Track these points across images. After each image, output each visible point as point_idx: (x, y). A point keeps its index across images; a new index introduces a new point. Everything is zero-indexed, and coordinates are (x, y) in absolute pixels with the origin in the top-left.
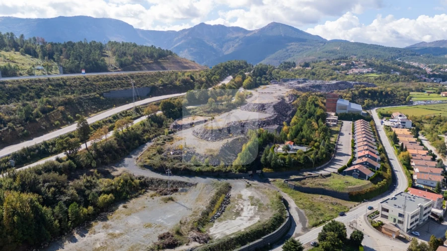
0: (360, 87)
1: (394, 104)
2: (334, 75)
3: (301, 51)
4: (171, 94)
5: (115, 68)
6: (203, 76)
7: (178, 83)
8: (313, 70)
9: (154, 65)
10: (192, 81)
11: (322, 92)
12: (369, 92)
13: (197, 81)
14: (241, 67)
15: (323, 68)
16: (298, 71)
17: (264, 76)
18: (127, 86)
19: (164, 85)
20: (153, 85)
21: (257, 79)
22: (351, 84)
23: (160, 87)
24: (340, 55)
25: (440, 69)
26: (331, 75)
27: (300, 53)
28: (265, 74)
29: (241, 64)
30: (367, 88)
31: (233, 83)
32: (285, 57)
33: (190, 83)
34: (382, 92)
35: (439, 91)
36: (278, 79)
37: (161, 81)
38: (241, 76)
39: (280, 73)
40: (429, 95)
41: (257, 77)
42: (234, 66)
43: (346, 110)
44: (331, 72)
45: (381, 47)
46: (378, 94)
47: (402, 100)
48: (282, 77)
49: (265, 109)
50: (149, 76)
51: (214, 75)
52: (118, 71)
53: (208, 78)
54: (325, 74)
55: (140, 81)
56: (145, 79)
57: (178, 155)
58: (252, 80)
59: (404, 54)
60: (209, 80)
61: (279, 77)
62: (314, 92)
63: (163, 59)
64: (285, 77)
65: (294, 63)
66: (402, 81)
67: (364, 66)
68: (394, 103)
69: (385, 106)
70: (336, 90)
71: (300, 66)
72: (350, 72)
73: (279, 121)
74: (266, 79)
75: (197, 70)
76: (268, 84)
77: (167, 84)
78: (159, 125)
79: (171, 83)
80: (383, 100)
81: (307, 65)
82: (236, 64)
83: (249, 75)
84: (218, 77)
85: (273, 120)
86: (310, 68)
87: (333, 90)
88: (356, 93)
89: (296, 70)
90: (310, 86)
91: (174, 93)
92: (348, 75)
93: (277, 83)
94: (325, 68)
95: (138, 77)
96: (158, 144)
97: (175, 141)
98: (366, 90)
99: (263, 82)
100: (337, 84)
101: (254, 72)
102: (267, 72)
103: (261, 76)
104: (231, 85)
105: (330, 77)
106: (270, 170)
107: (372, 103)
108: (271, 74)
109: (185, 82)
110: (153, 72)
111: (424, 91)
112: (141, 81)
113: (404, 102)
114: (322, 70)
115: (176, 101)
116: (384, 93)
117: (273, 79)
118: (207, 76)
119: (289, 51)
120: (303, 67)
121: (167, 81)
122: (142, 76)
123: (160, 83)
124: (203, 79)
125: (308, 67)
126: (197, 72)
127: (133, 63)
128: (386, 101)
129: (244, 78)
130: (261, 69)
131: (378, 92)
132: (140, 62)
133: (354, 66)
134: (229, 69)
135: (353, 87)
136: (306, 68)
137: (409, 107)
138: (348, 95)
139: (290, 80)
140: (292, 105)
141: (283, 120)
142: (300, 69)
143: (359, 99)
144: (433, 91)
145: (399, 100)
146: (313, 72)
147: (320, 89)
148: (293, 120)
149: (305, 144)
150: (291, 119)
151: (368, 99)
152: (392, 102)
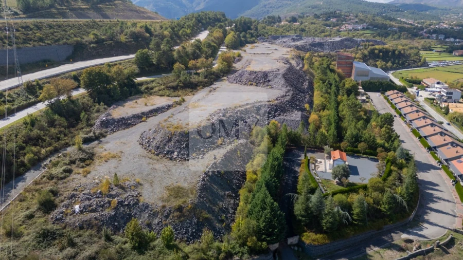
0: (369, 45)
1: (409, 66)
2: (327, 31)
3: (280, 7)
4: (112, 56)
5: (16, 14)
6: (166, 28)
7: (123, 38)
8: (302, 26)
9: (92, 12)
10: (148, 35)
11: (326, 52)
12: (380, 51)
13: (156, 36)
14: (219, 20)
15: (312, 23)
16: (284, 28)
17: (248, 31)
18: (23, 43)
19: (99, 42)
20: (77, 42)
21: (241, 35)
22: (357, 41)
23: (92, 45)
24: (325, 10)
25: (430, 25)
26: (323, 31)
27: (280, 9)
28: (250, 29)
29: (218, 16)
30: (377, 47)
31: (212, 38)
32: (263, 13)
33: (145, 39)
34: (394, 51)
35: (450, 49)
36: (267, 35)
37: (94, 34)
38: (221, 30)
39: (266, 29)
40: (440, 54)
41: (241, 33)
42: (209, 18)
43: (368, 76)
44: (322, 28)
45: (364, 3)
46: (390, 53)
47: (417, 61)
48: (269, 33)
49: (269, 81)
50: (73, 26)
51: (183, 28)
52: (20, 18)
53: (174, 31)
54: (316, 31)
55: (52, 34)
56: (65, 31)
57: (93, 215)
58: (236, 36)
59: (388, 10)
60: (175, 34)
61: (267, 33)
62: (316, 51)
63: (107, 5)
64: (273, 33)
65: (279, 18)
66: (404, 39)
67: (357, 22)
68: (409, 64)
69: (400, 69)
70: (342, 49)
71: (287, 21)
72: (343, 28)
73: (298, 103)
74: (252, 36)
75: (158, 21)
76: (255, 43)
77: (103, 40)
78: (72, 120)
79: (112, 38)
80: (397, 61)
81: (294, 20)
82: (211, 15)
83: (232, 30)
84: (189, 31)
85: (288, 101)
86: (298, 24)
87: (339, 49)
88: (366, 52)
89: (283, 26)
90: (310, 44)
91: (116, 56)
92: (340, 31)
93: (266, 41)
94: (315, 24)
95: (50, 27)
96: (51, 177)
97: (97, 161)
98: (376, 49)
99: (249, 40)
100: (342, 41)
101: (236, 26)
102: (252, 27)
103: (246, 31)
104: (209, 41)
105: (323, 34)
106: (319, 236)
107: (385, 65)
108: (257, 29)
109: (136, 36)
110: (83, 21)
111: (432, 50)
112: (56, 34)
113: (419, 64)
114: (312, 26)
115: (114, 69)
116: (396, 52)
117: (261, 36)
118: (173, 29)
119: (267, 7)
120: (290, 22)
121: (105, 35)
122: (59, 26)
123: (91, 37)
124: (166, 33)
125: (296, 22)
126: (158, 23)
127: (51, 6)
128: (400, 62)
129: (225, 34)
130: (245, 23)
131: (390, 51)
132: (65, 6)
133: (346, 21)
134: (203, 21)
135: (359, 45)
136: (294, 24)
137: (428, 70)
138: (357, 56)
139: (281, 38)
140: (304, 72)
141: (302, 101)
142: (287, 24)
143: (371, 61)
144: (442, 50)
145: (414, 61)
146: (302, 28)
147: (323, 48)
148: (317, 100)
149: (365, 153)
150: (312, 96)
151: (380, 60)
152: (407, 64)
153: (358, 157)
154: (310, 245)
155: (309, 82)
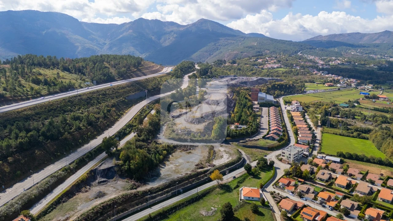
0: (272, 82)
3: (226, 45)
5: (119, 78)
11: (248, 87)
12: (278, 85)
15: (246, 64)
16: (228, 67)
18: (135, 92)
22: (266, 80)
23: (152, 90)
24: (257, 50)
25: (329, 62)
27: (226, 47)
28: (208, 73)
30: (277, 83)
32: (214, 50)
35: (324, 82)
36: (217, 76)
39: (217, 71)
40: (317, 85)
42: (186, 68)
43: (264, 100)
44: (251, 68)
45: (287, 42)
46: (284, 86)
47: (300, 90)
48: (219, 75)
52: (122, 80)
54: (247, 70)
59: (304, 47)
62: (243, 87)
64: (221, 74)
65: (225, 61)
66: (300, 75)
67: (275, 62)
69: (288, 95)
70: (257, 85)
71: (229, 63)
72: (265, 67)
73: (228, 111)
74: (209, 77)
77: (155, 88)
80: (287, 91)
81: (234, 62)
82: (186, 65)
86: (236, 65)
87: (255, 85)
88: (270, 86)
90: (240, 83)
92: (264, 69)
94: (247, 64)
100: (257, 80)
102: (209, 71)
103: (205, 74)
105: (251, 72)
106: (230, 138)
107: (280, 93)
108: (211, 73)
111: (314, 83)
113: (300, 92)
114: (245, 66)
116: (287, 86)
117: (214, 76)
119: (217, 45)
120: (231, 63)
123: (151, 87)
127: (126, 72)
128: (289, 91)
131: (284, 85)
132: (129, 71)
133: (268, 62)
134: (183, 70)
135: (267, 82)
136: (234, 65)
137: (303, 95)
138: (265, 88)
139: (225, 77)
140: (233, 99)
141: (230, 110)
142: (230, 65)
143: (272, 91)
144: (320, 82)
145: (297, 90)
146: (239, 68)
147: (246, 85)
148: (236, 110)
149: (245, 124)
150: (234, 109)
151: (277, 90)
152: (293, 92)
153: (243, 125)
154: (228, 140)
155: (234, 104)
